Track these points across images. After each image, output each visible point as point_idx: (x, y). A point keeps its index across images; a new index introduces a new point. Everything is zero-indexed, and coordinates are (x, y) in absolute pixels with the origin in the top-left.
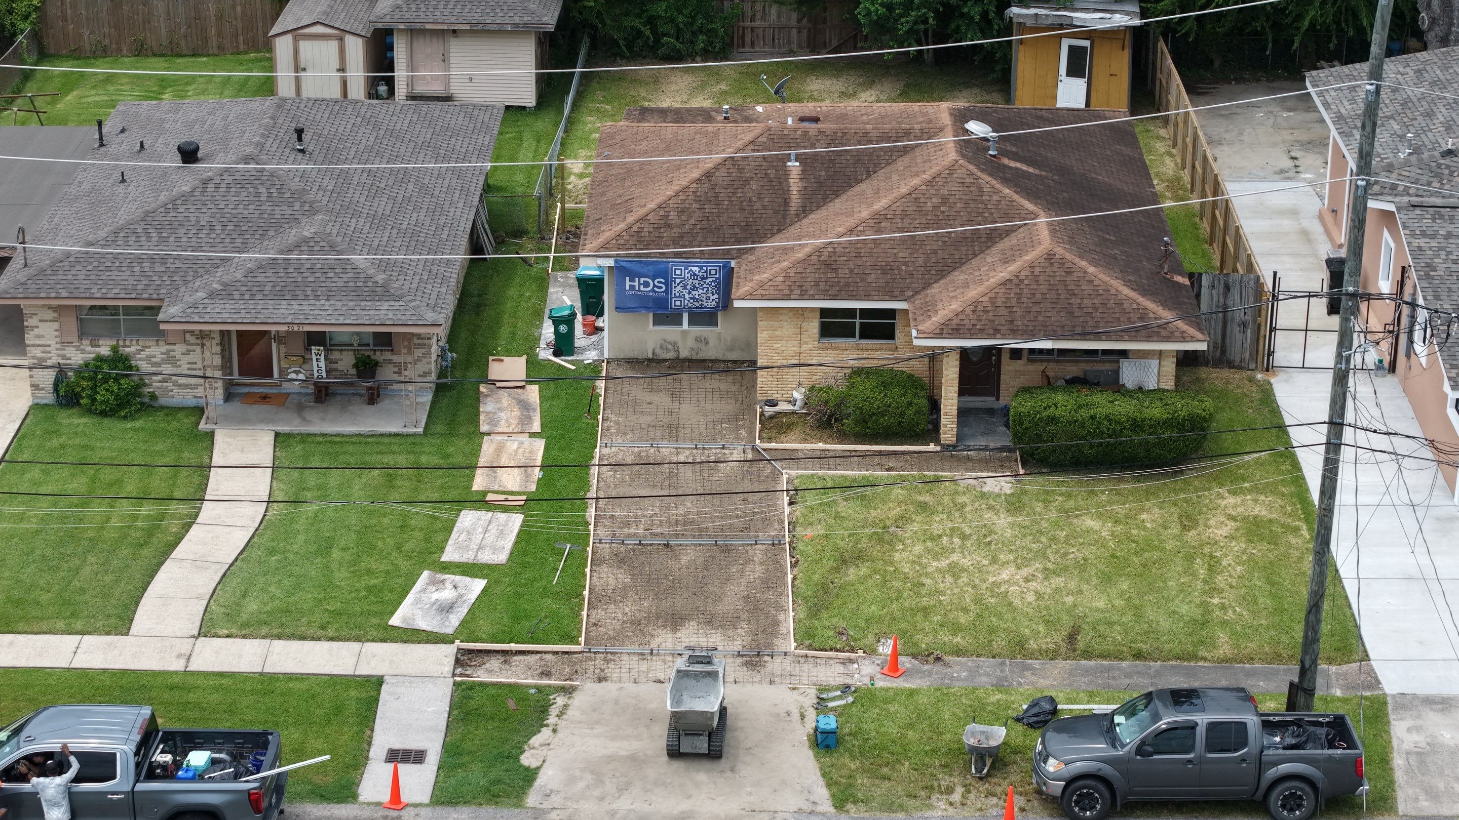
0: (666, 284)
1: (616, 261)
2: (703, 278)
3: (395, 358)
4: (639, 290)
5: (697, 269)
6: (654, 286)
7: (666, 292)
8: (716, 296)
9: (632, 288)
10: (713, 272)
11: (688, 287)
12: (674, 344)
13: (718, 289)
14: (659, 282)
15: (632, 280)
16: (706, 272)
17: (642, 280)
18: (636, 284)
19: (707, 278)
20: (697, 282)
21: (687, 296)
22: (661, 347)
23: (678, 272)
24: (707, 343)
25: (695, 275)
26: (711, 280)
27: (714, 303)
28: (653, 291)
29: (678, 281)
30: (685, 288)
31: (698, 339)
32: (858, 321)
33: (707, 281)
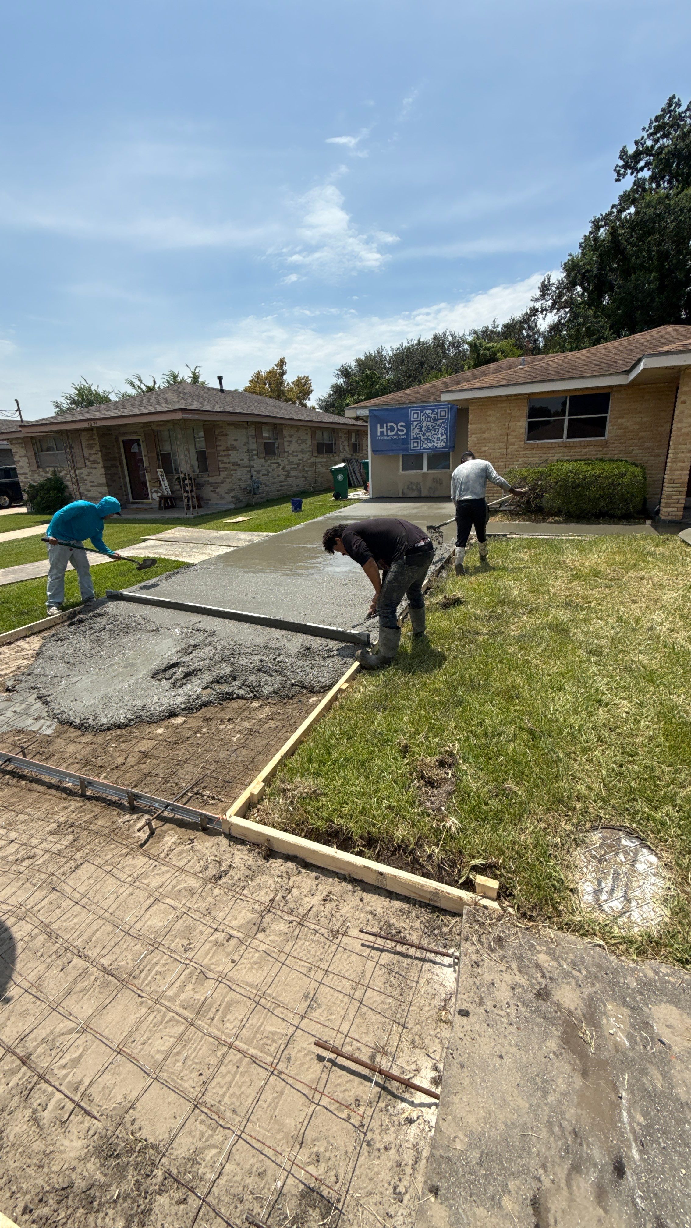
0: (406, 427)
1: (370, 411)
2: (436, 420)
3: (210, 479)
4: (387, 435)
5: (430, 411)
6: (398, 430)
7: (407, 434)
8: (445, 436)
9: (382, 433)
10: (443, 414)
11: (423, 429)
12: (418, 484)
13: (447, 430)
14: (401, 426)
15: (382, 427)
16: (437, 413)
17: (389, 425)
18: (385, 429)
19: (438, 420)
20: (430, 423)
21: (422, 438)
22: (408, 488)
23: (416, 416)
24: (441, 483)
25: (428, 417)
26: (441, 421)
27: (442, 444)
28: (396, 434)
29: (415, 423)
30: (421, 430)
31: (434, 480)
32: (567, 418)
33: (438, 423)
